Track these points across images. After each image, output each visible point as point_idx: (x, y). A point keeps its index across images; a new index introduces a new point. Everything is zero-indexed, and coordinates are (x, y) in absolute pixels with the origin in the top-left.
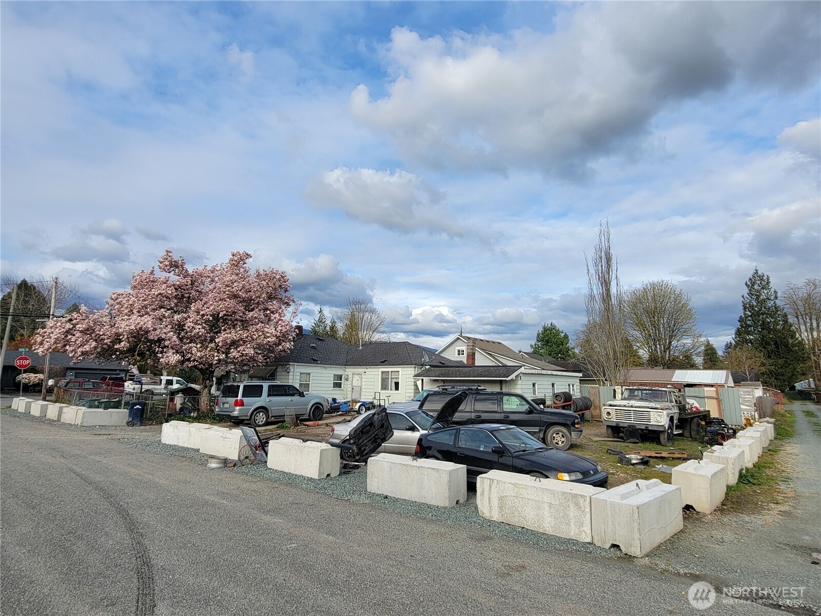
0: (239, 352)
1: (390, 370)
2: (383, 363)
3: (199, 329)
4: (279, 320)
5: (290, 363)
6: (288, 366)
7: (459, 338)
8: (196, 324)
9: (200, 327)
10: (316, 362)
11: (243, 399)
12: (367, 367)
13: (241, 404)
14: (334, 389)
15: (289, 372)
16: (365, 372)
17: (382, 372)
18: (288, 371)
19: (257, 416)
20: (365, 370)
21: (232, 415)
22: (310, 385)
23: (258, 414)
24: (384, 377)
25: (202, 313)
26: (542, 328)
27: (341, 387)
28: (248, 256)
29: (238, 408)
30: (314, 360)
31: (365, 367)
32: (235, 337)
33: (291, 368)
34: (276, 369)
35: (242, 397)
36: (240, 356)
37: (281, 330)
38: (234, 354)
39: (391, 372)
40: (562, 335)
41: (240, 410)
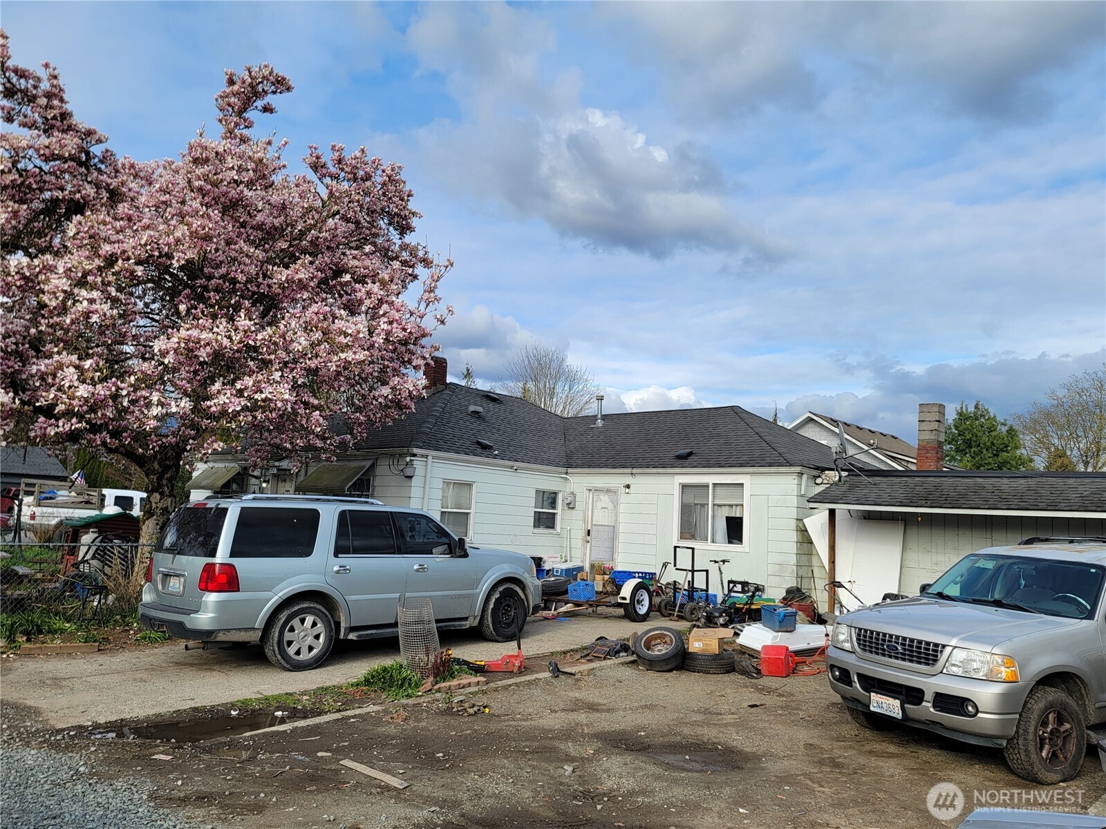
0: (240, 393)
1: (710, 480)
2: (684, 459)
3: (92, 301)
4: (381, 301)
5: (416, 451)
6: (408, 459)
7: (812, 420)
8: (82, 283)
9: (95, 294)
10: (487, 452)
11: (235, 561)
12: (635, 471)
13: (227, 580)
14: (536, 530)
15: (411, 477)
16: (628, 486)
17: (684, 487)
18: (408, 472)
19: (292, 630)
20: (628, 480)
21: (189, 625)
22: (471, 517)
23: (296, 622)
24: (690, 500)
25: (106, 249)
26: (955, 413)
27: (553, 527)
28: (281, 84)
29: (212, 598)
30: (485, 447)
31: (629, 470)
32: (226, 342)
33: (418, 464)
34: (373, 466)
35: (233, 554)
36: (245, 408)
37: (388, 333)
38: (222, 399)
39: (715, 485)
40: (1004, 429)
41: (221, 605)
